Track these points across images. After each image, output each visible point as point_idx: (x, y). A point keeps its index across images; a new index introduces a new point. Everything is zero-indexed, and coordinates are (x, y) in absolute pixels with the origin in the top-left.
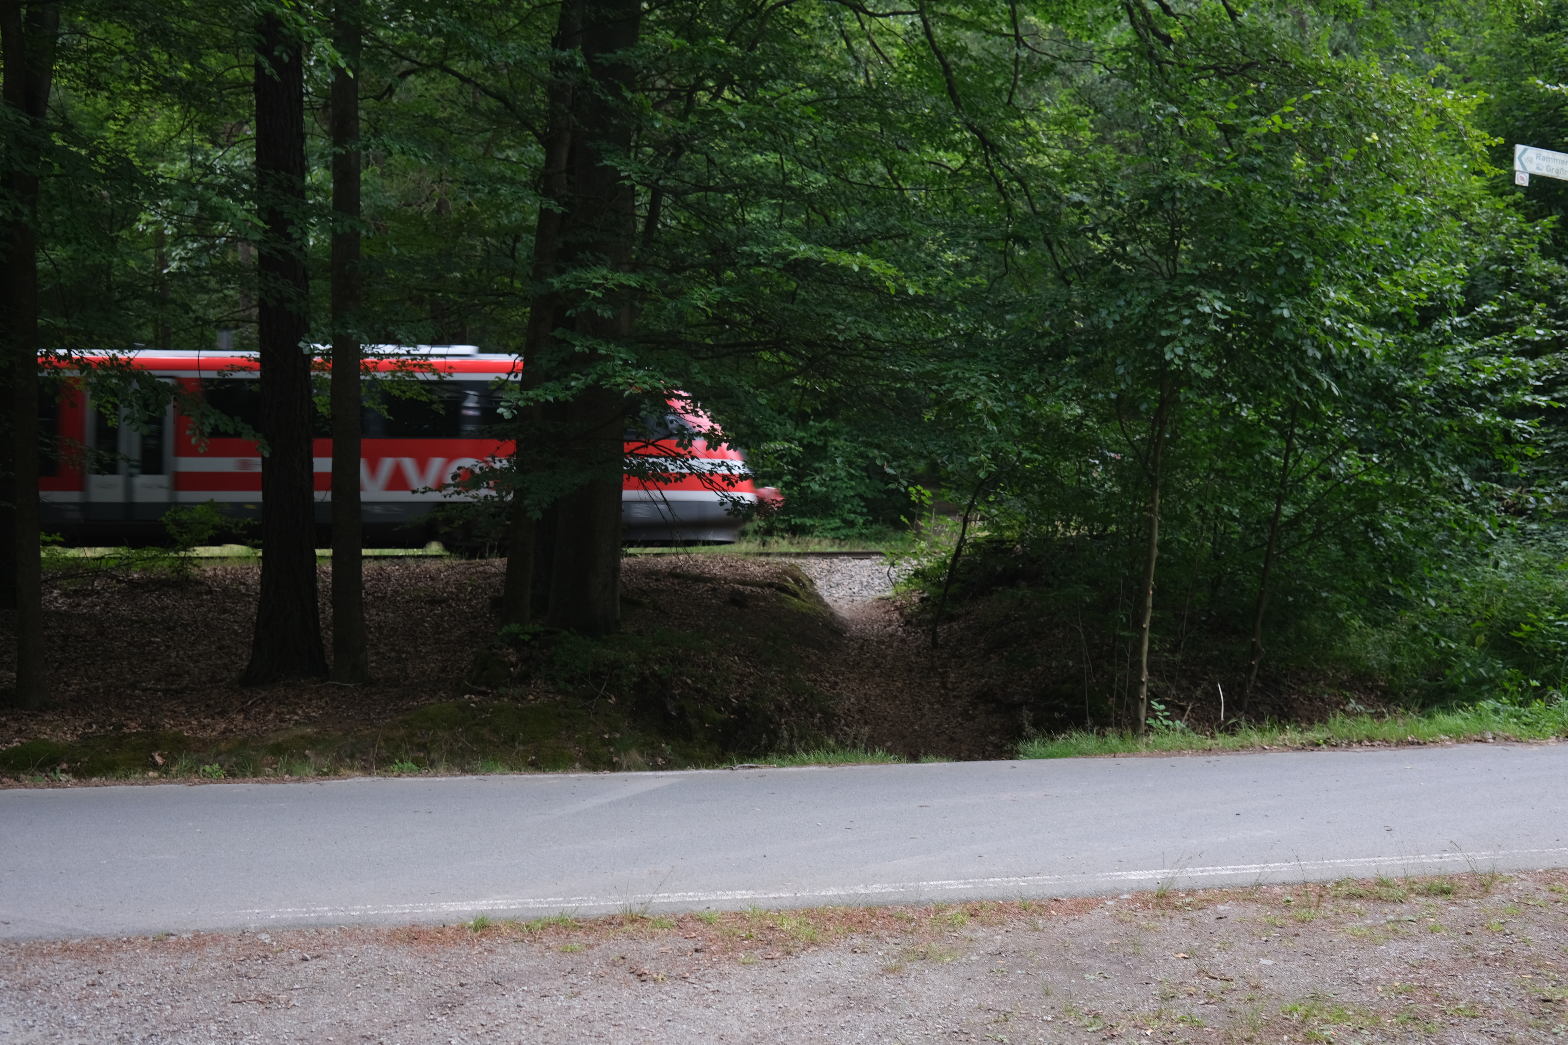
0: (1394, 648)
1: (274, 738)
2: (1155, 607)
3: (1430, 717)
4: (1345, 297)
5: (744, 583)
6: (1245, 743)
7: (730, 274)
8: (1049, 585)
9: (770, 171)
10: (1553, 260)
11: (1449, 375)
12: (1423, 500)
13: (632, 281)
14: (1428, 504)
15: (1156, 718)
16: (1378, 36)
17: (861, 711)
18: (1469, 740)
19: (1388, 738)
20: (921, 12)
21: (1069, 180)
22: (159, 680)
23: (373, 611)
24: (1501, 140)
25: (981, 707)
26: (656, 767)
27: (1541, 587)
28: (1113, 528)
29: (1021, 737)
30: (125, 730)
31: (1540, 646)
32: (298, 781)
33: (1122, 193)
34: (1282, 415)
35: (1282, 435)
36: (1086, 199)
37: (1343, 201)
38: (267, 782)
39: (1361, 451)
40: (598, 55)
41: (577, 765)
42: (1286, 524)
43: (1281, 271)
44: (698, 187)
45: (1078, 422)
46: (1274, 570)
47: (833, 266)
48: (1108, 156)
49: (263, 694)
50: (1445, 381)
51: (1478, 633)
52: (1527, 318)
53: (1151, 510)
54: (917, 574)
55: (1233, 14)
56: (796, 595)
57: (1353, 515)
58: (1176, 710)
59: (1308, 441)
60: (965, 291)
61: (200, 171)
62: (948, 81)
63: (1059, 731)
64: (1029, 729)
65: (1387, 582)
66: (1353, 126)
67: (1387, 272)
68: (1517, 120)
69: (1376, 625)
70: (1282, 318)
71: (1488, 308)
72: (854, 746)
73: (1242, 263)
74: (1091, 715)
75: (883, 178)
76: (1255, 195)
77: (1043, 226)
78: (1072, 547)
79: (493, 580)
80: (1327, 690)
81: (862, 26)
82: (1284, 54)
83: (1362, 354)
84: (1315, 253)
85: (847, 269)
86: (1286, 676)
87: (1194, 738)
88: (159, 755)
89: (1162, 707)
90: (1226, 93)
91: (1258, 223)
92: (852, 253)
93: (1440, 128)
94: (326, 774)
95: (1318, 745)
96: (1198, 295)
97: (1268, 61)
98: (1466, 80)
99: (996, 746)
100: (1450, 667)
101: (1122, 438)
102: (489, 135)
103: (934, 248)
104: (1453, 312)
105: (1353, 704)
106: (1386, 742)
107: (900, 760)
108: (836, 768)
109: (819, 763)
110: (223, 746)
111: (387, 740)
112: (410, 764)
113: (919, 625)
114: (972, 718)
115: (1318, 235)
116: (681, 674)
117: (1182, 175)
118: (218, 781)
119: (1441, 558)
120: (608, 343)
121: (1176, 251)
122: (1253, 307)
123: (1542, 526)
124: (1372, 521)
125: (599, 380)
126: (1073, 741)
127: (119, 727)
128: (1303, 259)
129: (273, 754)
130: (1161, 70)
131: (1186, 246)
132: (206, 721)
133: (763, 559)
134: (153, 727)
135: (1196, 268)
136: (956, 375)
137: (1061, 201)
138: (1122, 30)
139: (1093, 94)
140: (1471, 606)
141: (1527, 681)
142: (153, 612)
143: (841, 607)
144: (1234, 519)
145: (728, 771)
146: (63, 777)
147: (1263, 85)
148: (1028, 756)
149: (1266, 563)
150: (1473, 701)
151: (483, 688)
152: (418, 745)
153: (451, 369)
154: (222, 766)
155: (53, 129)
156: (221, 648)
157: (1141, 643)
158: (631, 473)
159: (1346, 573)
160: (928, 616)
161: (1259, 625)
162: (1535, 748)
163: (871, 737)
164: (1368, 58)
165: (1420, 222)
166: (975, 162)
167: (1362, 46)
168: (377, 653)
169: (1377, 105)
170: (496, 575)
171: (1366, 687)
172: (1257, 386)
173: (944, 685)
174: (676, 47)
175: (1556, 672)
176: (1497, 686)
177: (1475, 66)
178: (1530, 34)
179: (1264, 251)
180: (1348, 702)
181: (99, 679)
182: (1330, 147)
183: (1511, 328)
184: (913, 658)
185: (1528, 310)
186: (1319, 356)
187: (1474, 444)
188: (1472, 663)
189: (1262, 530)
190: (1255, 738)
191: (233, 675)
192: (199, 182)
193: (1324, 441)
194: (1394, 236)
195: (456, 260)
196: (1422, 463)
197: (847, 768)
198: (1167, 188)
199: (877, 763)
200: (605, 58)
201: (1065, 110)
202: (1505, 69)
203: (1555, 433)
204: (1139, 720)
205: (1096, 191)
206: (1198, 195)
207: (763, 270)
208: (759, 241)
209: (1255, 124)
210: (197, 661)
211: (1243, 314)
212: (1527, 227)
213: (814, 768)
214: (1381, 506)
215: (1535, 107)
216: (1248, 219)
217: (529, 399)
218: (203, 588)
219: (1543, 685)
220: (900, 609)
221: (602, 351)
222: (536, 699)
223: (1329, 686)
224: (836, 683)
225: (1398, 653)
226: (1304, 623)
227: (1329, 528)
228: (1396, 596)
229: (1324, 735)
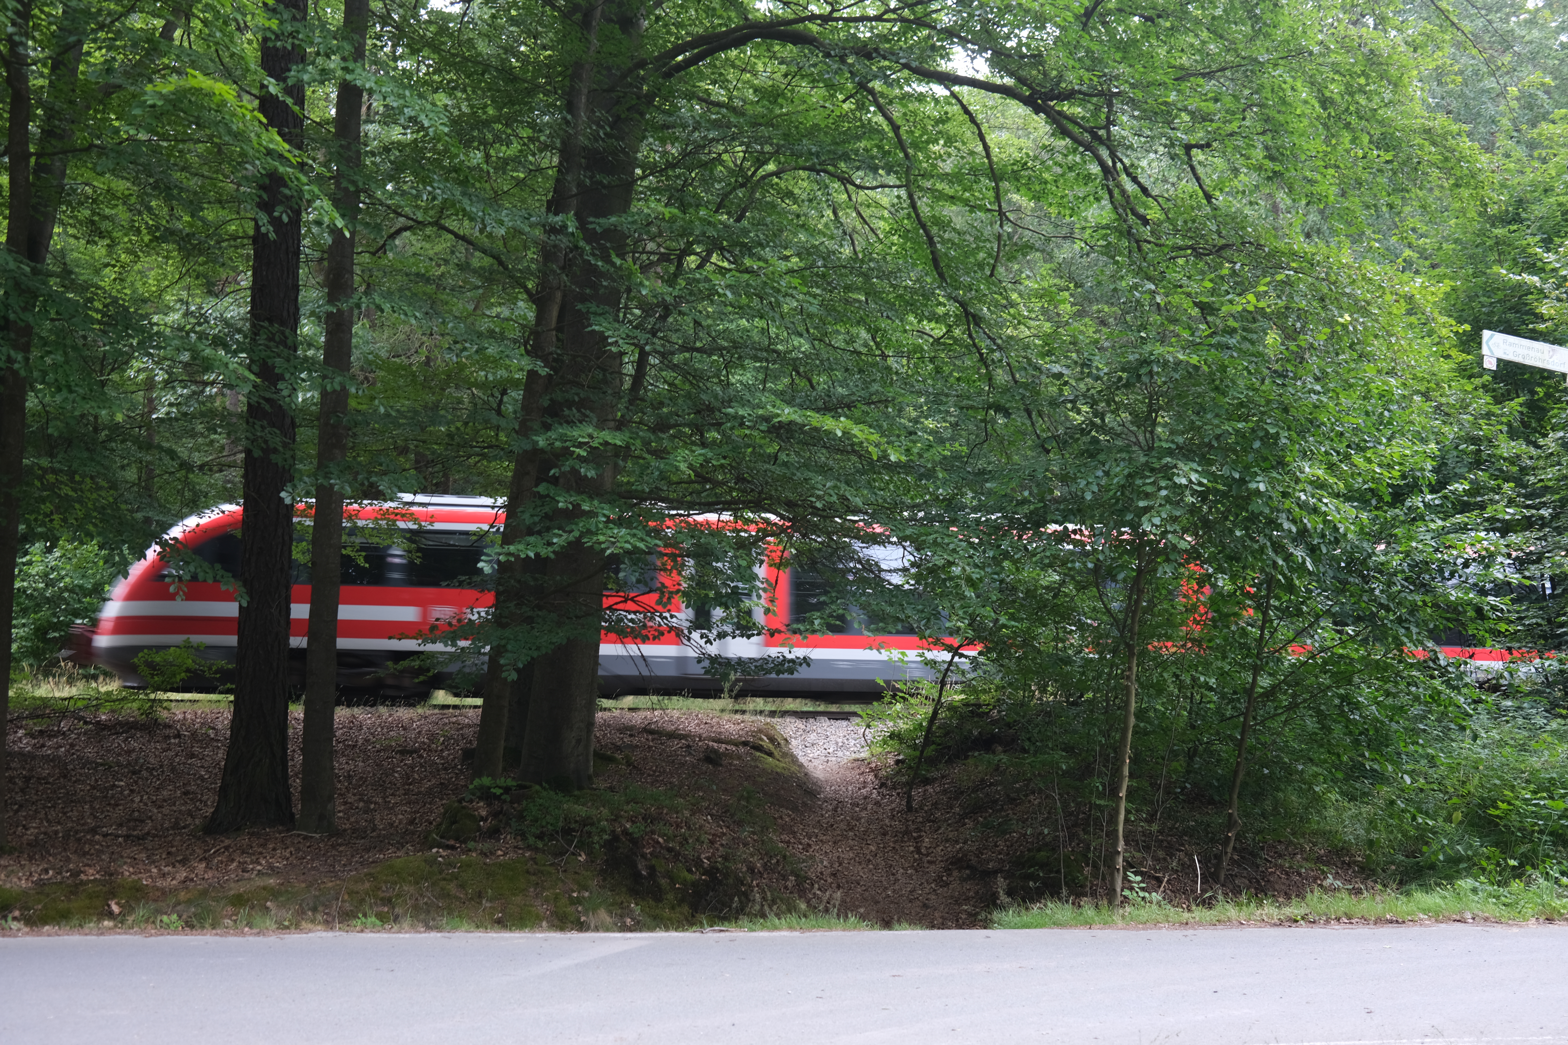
0: (1371, 823)
1: (235, 889)
2: (1131, 776)
3: (1408, 894)
4: (1320, 473)
5: (719, 741)
6: (1222, 917)
7: (713, 435)
8: (1025, 751)
9: (756, 336)
10: (1521, 441)
11: (1422, 551)
12: (1398, 674)
13: (617, 439)
14: (1402, 678)
15: (1132, 889)
16: (1349, 224)
17: (834, 875)
18: (1448, 919)
19: (1367, 916)
20: (907, 186)
21: (1049, 353)
22: (121, 825)
23: (343, 760)
24: (1467, 327)
25: (955, 873)
26: (624, 928)
27: (1517, 765)
28: (1090, 695)
29: (995, 905)
30: (83, 877)
31: (1517, 824)
32: (258, 934)
33: (1100, 364)
34: (1259, 586)
35: (1258, 607)
36: (1065, 371)
37: (1317, 379)
38: (227, 934)
39: (1335, 623)
40: (591, 219)
41: (544, 924)
42: (1262, 695)
43: (1257, 445)
44: (684, 348)
45: (1055, 590)
46: (1251, 741)
47: (816, 429)
48: (1087, 329)
49: (227, 842)
50: (1419, 558)
51: (1455, 809)
52: (1497, 497)
53: (1128, 678)
54: (892, 736)
55: (1208, 197)
56: (770, 754)
57: (1329, 688)
58: (1153, 881)
59: (1285, 613)
60: (945, 457)
61: (193, 321)
62: (932, 252)
63: (1033, 901)
64: (1003, 898)
65: (1363, 756)
66: (1324, 308)
67: (1361, 449)
68: (1483, 306)
69: (1352, 799)
70: (1258, 492)
71: (1459, 487)
72: (827, 910)
73: (1218, 437)
74: (1066, 884)
75: (866, 345)
76: (1231, 371)
77: (1023, 397)
78: (1048, 714)
79: (465, 731)
80: (1304, 864)
81: (850, 197)
82: (1258, 237)
83: (1336, 529)
84: (1289, 429)
85: (828, 433)
86: (1262, 848)
87: (1171, 910)
88: (117, 904)
89: (1139, 878)
90: (1203, 273)
91: (1234, 398)
92: (836, 417)
93: (1410, 313)
94: (287, 928)
95: (1296, 921)
96: (1175, 466)
97: (1243, 243)
98: (1433, 266)
99: (970, 915)
100: (1426, 843)
101: (1100, 605)
102: (481, 291)
103: (914, 414)
104: (1425, 490)
105: (1330, 880)
106: (1365, 920)
107: (872, 927)
108: (808, 934)
109: (791, 928)
110: (183, 895)
111: (351, 893)
112: (374, 919)
113: (894, 788)
114: (947, 884)
115: (1293, 411)
116: (653, 832)
117: (1159, 350)
118: (176, 932)
119: (1416, 732)
120: (591, 498)
121: (1154, 423)
122: (1230, 482)
123: (1516, 704)
124: (1347, 695)
125: (581, 537)
126: (1049, 912)
127: (76, 874)
128: (1278, 433)
129: (234, 905)
130: (1140, 249)
131: (1164, 418)
132: (166, 869)
133: (738, 717)
134: (111, 875)
135: (1173, 442)
136: (935, 540)
137: (1041, 372)
138: (1102, 208)
139: (1073, 268)
140: (1447, 782)
141: (1505, 859)
142: (119, 755)
143: (815, 767)
144: (1211, 689)
145: (698, 935)
146: (15, 925)
147: (1238, 266)
148: (1002, 925)
149: (1242, 734)
150: (1451, 879)
151: (452, 842)
152: (382, 899)
153: (432, 518)
154: (180, 917)
155: (51, 275)
156: (186, 793)
157: (1117, 811)
158: (608, 630)
159: (1322, 746)
160: (904, 779)
161: (1235, 796)
162: (1515, 930)
163: (843, 901)
164: (1339, 242)
165: (1391, 401)
166: (957, 332)
167: (1334, 232)
168: (345, 803)
169: (1347, 290)
170: (469, 726)
171: (1343, 862)
172: (1233, 558)
173: (918, 850)
174: (667, 216)
175: (1534, 851)
176: (1475, 864)
177: (1441, 253)
178: (1493, 225)
179: (1240, 425)
180: (1325, 878)
181: (59, 823)
182: (1303, 327)
183: (1482, 507)
184: (887, 821)
185: (1498, 490)
186: (1294, 530)
187: (1448, 619)
188: (1449, 840)
189: (1238, 700)
190: (1232, 911)
191: (197, 822)
192: (192, 330)
193: (1299, 613)
194: (1367, 414)
195: (442, 412)
196: (1396, 638)
197: (819, 934)
198: (1145, 362)
199: (849, 930)
200: (599, 224)
201: (1045, 284)
202: (1470, 257)
203: (1527, 610)
204: (1115, 890)
205: (1076, 363)
206: (1175, 370)
207: (747, 432)
208: (744, 403)
209: (1231, 302)
210: (161, 807)
211: (1220, 487)
212: (1496, 409)
213: (785, 933)
214: (1356, 679)
215: (1500, 295)
216: (1224, 394)
217: (509, 554)
218: (171, 732)
219: (1522, 865)
220: (875, 771)
221: (586, 507)
222: (505, 855)
223: (1306, 860)
224: (809, 845)
225: (1375, 828)
226: (1281, 795)
227: (1305, 701)
228: (1373, 770)
229: (1302, 911)
